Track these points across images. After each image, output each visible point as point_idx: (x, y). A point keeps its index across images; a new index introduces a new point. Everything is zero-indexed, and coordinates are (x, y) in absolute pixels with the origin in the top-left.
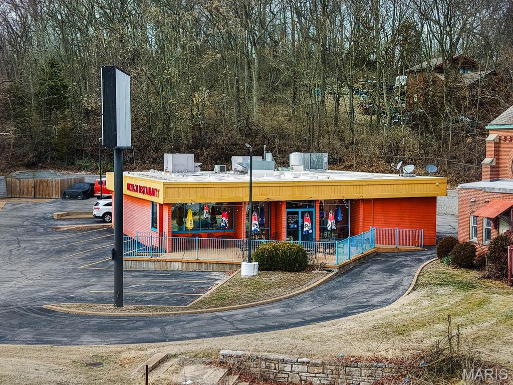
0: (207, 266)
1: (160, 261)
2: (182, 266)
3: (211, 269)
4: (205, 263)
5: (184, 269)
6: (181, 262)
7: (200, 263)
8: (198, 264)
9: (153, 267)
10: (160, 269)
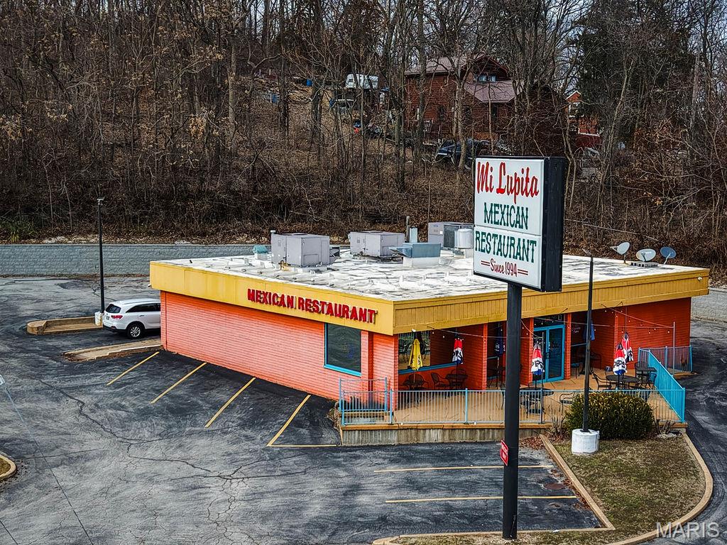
0: (484, 434)
1: (408, 429)
2: (443, 435)
3: (491, 437)
4: (481, 429)
5: (447, 439)
6: (442, 429)
7: (473, 430)
8: (468, 431)
9: (395, 439)
10: (407, 441)
